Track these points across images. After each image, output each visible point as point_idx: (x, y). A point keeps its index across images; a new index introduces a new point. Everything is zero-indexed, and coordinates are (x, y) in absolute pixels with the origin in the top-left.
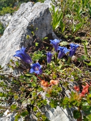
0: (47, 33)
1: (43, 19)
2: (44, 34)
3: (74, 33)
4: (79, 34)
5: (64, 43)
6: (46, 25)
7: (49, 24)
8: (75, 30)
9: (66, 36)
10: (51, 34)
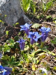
0: (18, 18)
1: (10, 4)
2: (16, 19)
3: (44, 12)
4: (50, 12)
5: (36, 26)
6: (15, 10)
7: (18, 8)
8: (45, 9)
9: (38, 17)
10: (23, 18)
